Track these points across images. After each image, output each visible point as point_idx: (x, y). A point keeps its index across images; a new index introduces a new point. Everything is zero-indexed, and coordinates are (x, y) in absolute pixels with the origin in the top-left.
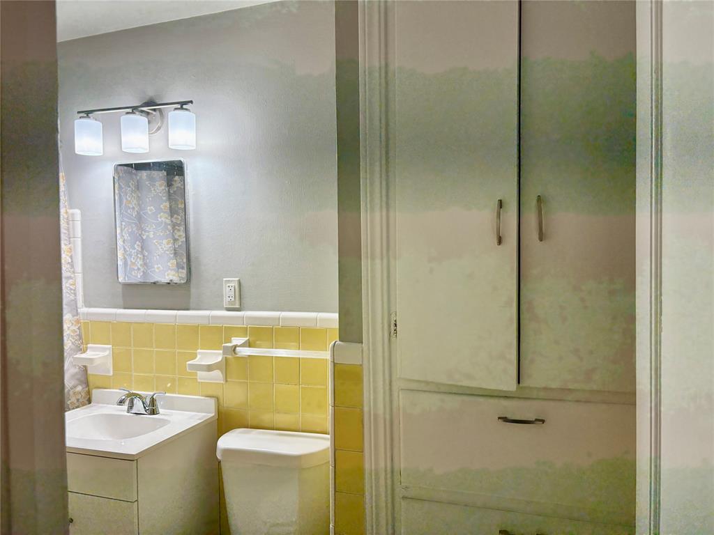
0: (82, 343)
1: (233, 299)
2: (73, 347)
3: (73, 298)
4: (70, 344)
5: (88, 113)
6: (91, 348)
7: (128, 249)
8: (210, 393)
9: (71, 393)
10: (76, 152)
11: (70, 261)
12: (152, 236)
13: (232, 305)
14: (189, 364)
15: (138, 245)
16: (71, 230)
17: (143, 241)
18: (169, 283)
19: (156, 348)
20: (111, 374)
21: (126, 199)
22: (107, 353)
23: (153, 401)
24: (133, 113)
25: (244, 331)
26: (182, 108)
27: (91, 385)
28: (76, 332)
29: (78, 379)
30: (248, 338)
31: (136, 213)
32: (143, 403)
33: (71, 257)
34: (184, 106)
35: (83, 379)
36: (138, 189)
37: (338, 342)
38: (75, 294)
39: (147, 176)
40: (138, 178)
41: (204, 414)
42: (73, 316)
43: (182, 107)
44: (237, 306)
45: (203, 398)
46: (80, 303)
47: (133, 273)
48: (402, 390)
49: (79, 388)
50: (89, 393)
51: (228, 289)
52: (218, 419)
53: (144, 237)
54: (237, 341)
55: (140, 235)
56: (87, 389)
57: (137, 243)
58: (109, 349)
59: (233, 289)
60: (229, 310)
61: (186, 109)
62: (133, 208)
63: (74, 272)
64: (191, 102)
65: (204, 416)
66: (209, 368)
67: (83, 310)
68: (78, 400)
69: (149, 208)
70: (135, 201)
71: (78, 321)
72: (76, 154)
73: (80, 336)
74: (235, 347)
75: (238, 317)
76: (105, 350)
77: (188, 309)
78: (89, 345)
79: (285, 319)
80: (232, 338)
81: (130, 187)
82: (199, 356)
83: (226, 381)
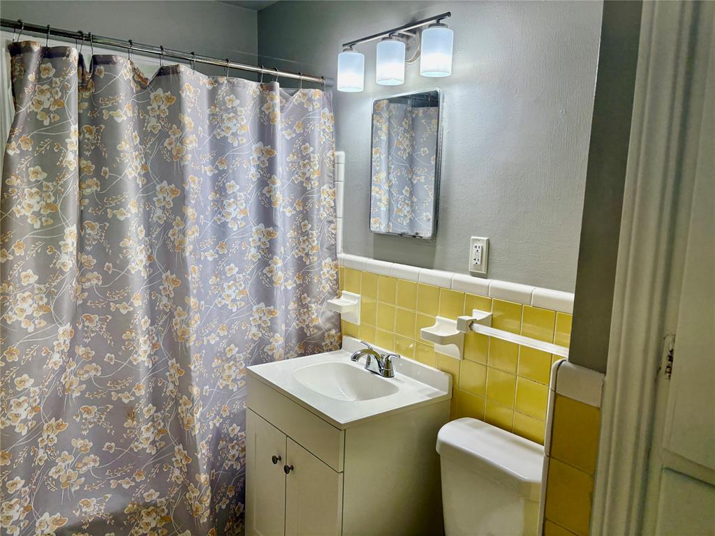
0: (338, 288)
1: (479, 263)
2: (331, 291)
3: (333, 243)
4: (329, 288)
5: (352, 44)
6: (345, 294)
7: (395, 194)
8: (445, 367)
9: (326, 335)
10: (339, 89)
11: (333, 205)
12: (422, 180)
13: (477, 270)
14: (423, 332)
15: (407, 191)
16: (336, 172)
17: (412, 186)
18: (415, 237)
19: (399, 305)
20: (359, 324)
21: (398, 139)
22: (356, 302)
23: (388, 362)
24: (390, 38)
25: (487, 304)
26: (438, 24)
27: (343, 331)
28: (334, 276)
29: (332, 323)
30: (491, 313)
31: (407, 155)
32: (379, 362)
33: (334, 201)
34: (441, 21)
35: (337, 323)
36: (413, 129)
37: (567, 363)
38: (335, 239)
39: (423, 113)
40: (414, 116)
41: (437, 390)
42: (333, 261)
43: (438, 21)
44: (483, 272)
45: (437, 371)
46: (339, 248)
47: (399, 220)
48: (667, 469)
49: (333, 332)
50: (341, 338)
51: (475, 250)
52: (452, 399)
53: (415, 182)
54: (479, 314)
55: (410, 180)
56: (339, 334)
57: (406, 187)
58: (358, 298)
59: (480, 251)
60: (474, 275)
61: (443, 25)
62: (405, 150)
63: (336, 217)
64: (449, 14)
65: (436, 393)
66: (443, 340)
67: (341, 255)
68: (331, 343)
69: (422, 149)
70: (407, 142)
71: (336, 266)
72: (339, 92)
73: (337, 280)
74: (473, 322)
75: (482, 286)
76: (355, 298)
77: (431, 268)
78: (343, 292)
79: (538, 297)
80: (474, 310)
81: (402, 126)
82: (437, 324)
83: (464, 359)
